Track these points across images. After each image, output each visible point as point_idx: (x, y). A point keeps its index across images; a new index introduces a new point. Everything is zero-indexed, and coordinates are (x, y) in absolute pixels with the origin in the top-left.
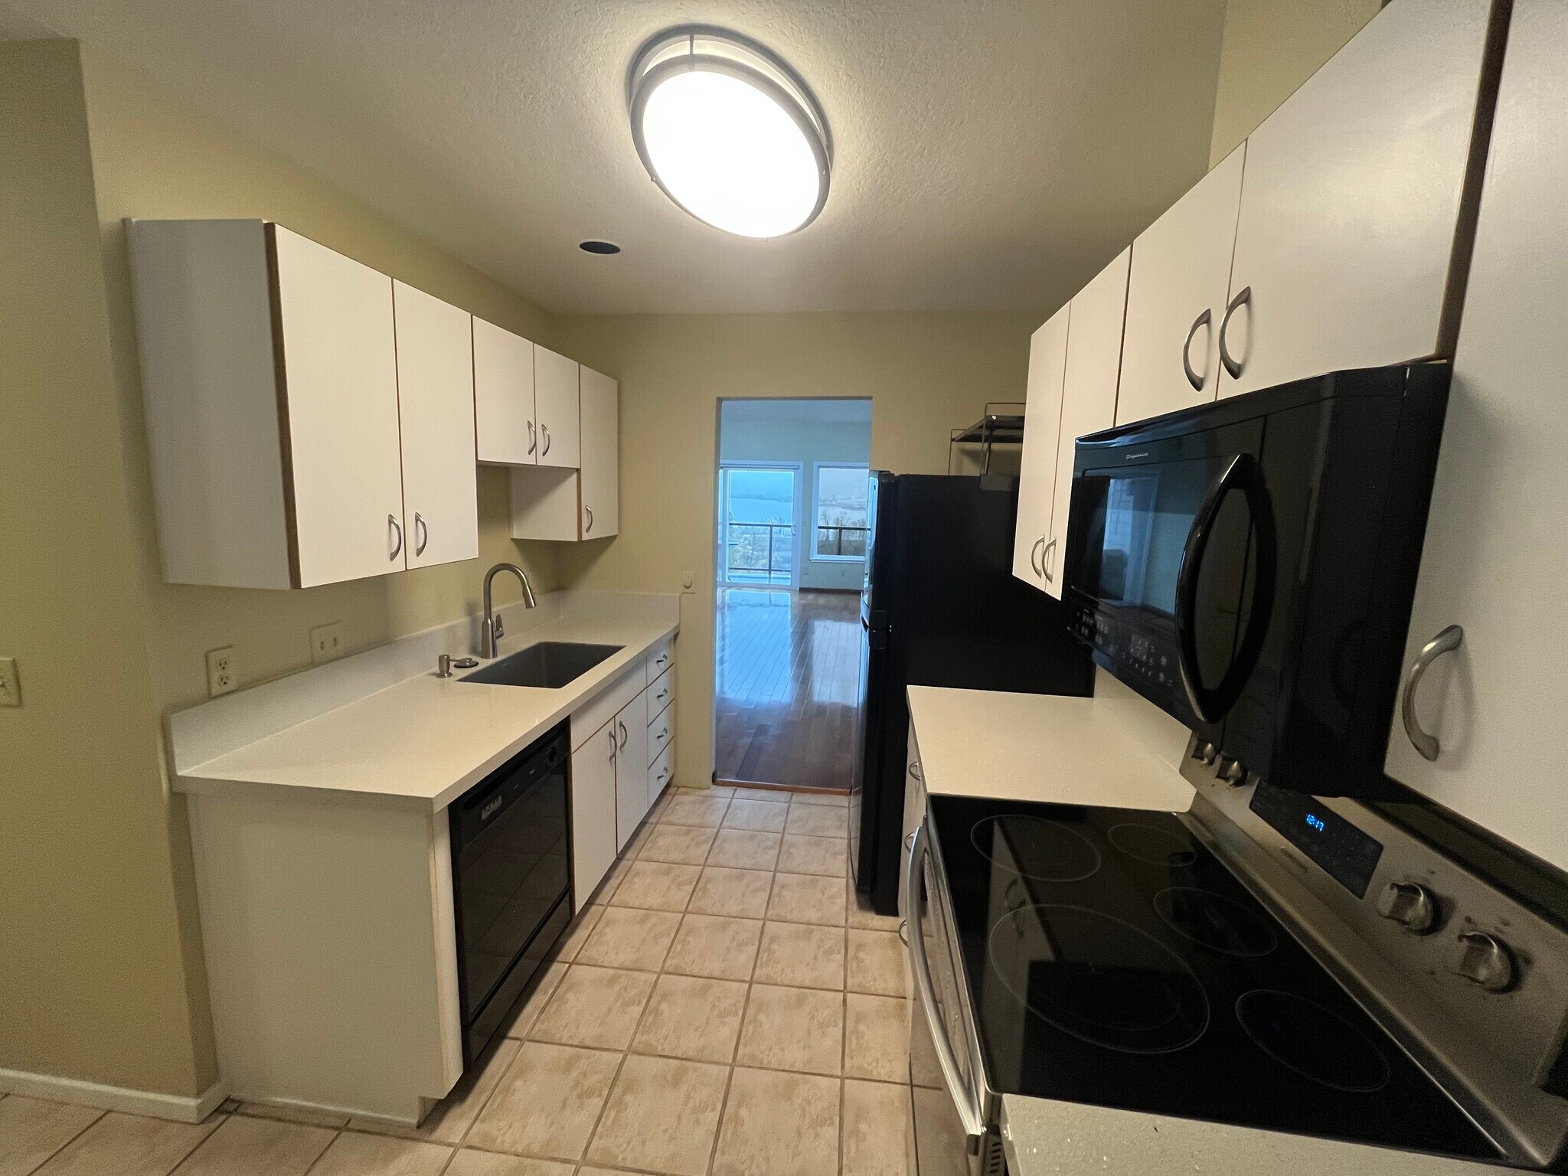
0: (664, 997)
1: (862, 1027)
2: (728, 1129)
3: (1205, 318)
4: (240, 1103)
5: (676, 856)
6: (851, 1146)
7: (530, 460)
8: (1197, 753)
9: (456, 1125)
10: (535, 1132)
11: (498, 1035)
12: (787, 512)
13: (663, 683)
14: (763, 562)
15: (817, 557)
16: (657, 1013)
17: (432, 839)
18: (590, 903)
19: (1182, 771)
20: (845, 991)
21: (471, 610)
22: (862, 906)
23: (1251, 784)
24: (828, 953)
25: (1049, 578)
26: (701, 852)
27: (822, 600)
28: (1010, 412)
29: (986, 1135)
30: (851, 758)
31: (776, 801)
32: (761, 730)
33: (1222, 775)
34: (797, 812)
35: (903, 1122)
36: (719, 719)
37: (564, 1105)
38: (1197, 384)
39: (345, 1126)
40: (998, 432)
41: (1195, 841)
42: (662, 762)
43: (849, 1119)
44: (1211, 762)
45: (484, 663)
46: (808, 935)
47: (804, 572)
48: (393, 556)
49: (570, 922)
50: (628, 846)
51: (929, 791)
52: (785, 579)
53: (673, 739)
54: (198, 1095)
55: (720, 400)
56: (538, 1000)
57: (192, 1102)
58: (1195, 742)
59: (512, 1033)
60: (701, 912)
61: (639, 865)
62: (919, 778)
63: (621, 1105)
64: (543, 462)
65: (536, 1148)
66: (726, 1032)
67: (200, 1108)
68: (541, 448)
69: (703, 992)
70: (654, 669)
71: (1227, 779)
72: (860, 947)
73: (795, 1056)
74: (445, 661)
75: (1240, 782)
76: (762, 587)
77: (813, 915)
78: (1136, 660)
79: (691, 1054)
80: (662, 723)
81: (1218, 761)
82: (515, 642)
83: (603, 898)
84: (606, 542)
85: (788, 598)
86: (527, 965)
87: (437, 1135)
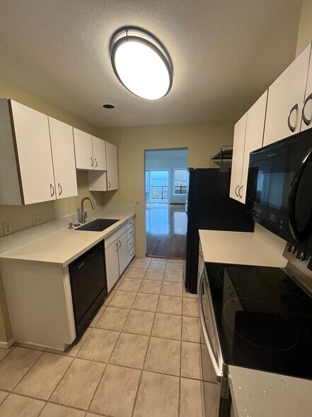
0: (132, 316)
1: (187, 326)
2: (148, 355)
3: (296, 107)
4: (19, 343)
5: (136, 277)
6: (184, 361)
7: (92, 168)
8: (289, 250)
9: (74, 352)
10: (95, 354)
11: (86, 326)
12: (167, 183)
13: (131, 230)
14: (161, 197)
15: (174, 194)
16: (130, 321)
17: (64, 274)
18: (112, 289)
19: (283, 255)
20: (182, 315)
21: (78, 210)
22: (187, 291)
23: (307, 259)
24: (178, 304)
25: (241, 197)
26: (142, 276)
27: (176, 206)
28: (229, 149)
29: (223, 377)
30: (183, 250)
31: (163, 262)
32: (160, 242)
33: (298, 257)
34: (169, 264)
35: (198, 354)
36: (147, 239)
37: (104, 346)
38: (293, 130)
39: (45, 351)
40: (225, 156)
41: (287, 276)
42: (132, 251)
43: (183, 353)
44: (294, 253)
45: (82, 225)
46: (172, 299)
47: (171, 199)
48: (52, 195)
49: (107, 295)
50: (123, 274)
51: (205, 261)
52: (166, 201)
53: (135, 244)
54: (8, 341)
55: (145, 150)
56: (97, 317)
57: (6, 343)
58: (288, 247)
59: (91, 326)
60: (142, 292)
61: (126, 279)
62: (202, 257)
63: (119, 347)
64: (95, 169)
65: (95, 359)
66: (148, 327)
67: (8, 345)
68: (95, 165)
69: (143, 315)
70: (129, 226)
71: (299, 258)
72: (186, 303)
73: (168, 334)
74: (71, 225)
75: (303, 260)
76: (161, 203)
77: (173, 294)
78: (271, 222)
79: (139, 333)
80: (131, 240)
81: (296, 253)
82: (91, 219)
83: (116, 288)
84: (115, 191)
85: (167, 206)
86: (94, 307)
87: (69, 354)
